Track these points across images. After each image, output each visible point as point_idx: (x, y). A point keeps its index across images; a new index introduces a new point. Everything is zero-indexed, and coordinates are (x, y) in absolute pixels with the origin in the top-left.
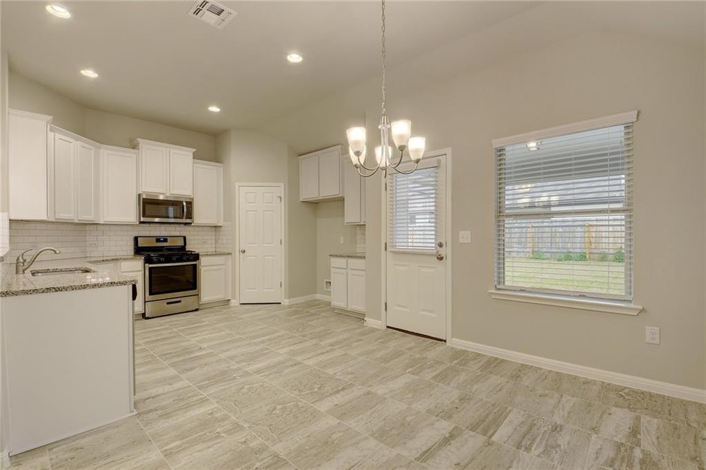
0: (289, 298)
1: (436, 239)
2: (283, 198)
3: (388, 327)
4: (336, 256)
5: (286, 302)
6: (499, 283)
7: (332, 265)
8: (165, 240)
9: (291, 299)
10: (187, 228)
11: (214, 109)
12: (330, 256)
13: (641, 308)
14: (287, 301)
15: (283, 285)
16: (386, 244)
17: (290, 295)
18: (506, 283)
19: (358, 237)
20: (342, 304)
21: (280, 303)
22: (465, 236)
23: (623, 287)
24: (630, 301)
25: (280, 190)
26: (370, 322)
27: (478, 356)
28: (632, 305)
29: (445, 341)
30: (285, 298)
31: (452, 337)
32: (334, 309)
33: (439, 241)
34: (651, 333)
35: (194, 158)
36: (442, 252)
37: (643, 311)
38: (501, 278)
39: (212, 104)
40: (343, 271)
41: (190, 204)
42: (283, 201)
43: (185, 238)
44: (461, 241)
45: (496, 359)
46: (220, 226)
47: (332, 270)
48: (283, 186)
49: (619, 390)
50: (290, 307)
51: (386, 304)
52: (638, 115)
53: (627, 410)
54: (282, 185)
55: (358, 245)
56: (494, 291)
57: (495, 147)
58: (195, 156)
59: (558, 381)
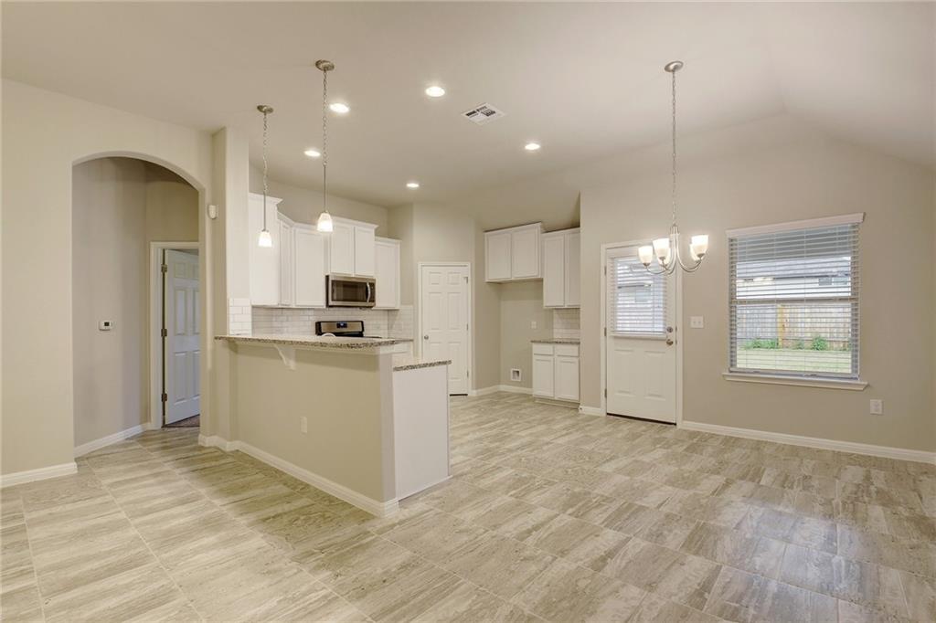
0: (477, 389)
1: (665, 324)
2: (469, 278)
3: (608, 414)
4: (540, 342)
5: (473, 393)
6: (732, 365)
7: (534, 352)
8: (345, 326)
9: (480, 390)
10: (366, 312)
11: (413, 185)
12: (532, 342)
13: (866, 383)
14: (475, 392)
15: (470, 374)
16: (606, 329)
17: (478, 386)
18: (738, 366)
19: (555, 321)
20: (548, 393)
21: (466, 395)
22: (697, 322)
23: (850, 366)
24: (856, 379)
25: (466, 270)
26: (586, 410)
27: (712, 436)
28: (859, 382)
29: (675, 424)
30: (473, 389)
31: (684, 419)
32: (535, 399)
33: (668, 326)
34: (875, 405)
35: (376, 235)
36: (672, 336)
37: (867, 386)
38: (733, 362)
39: (410, 181)
40: (549, 358)
41: (372, 285)
42: (469, 282)
43: (362, 322)
44: (692, 325)
45: (731, 438)
46: (397, 310)
47: (535, 357)
48: (469, 267)
49: (849, 456)
50: (480, 398)
51: (606, 391)
52: (864, 217)
53: (858, 467)
54: (469, 264)
55: (555, 331)
56: (727, 373)
57: (728, 237)
58: (377, 233)
59: (795, 451)
